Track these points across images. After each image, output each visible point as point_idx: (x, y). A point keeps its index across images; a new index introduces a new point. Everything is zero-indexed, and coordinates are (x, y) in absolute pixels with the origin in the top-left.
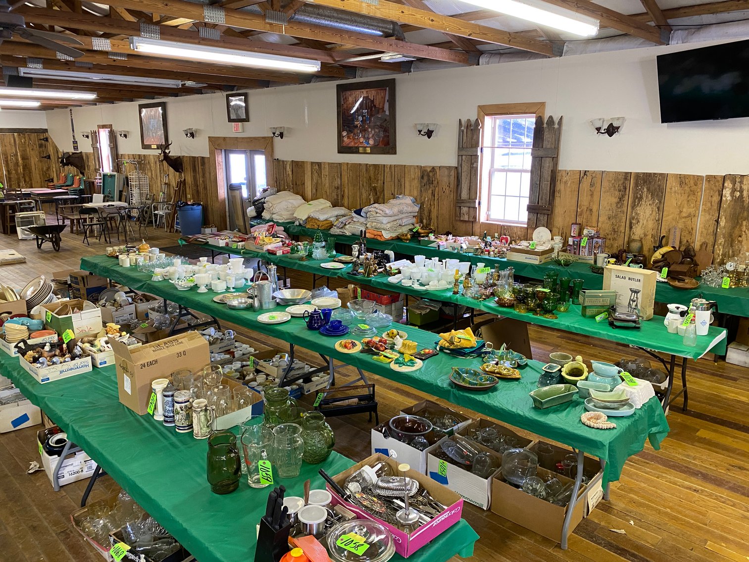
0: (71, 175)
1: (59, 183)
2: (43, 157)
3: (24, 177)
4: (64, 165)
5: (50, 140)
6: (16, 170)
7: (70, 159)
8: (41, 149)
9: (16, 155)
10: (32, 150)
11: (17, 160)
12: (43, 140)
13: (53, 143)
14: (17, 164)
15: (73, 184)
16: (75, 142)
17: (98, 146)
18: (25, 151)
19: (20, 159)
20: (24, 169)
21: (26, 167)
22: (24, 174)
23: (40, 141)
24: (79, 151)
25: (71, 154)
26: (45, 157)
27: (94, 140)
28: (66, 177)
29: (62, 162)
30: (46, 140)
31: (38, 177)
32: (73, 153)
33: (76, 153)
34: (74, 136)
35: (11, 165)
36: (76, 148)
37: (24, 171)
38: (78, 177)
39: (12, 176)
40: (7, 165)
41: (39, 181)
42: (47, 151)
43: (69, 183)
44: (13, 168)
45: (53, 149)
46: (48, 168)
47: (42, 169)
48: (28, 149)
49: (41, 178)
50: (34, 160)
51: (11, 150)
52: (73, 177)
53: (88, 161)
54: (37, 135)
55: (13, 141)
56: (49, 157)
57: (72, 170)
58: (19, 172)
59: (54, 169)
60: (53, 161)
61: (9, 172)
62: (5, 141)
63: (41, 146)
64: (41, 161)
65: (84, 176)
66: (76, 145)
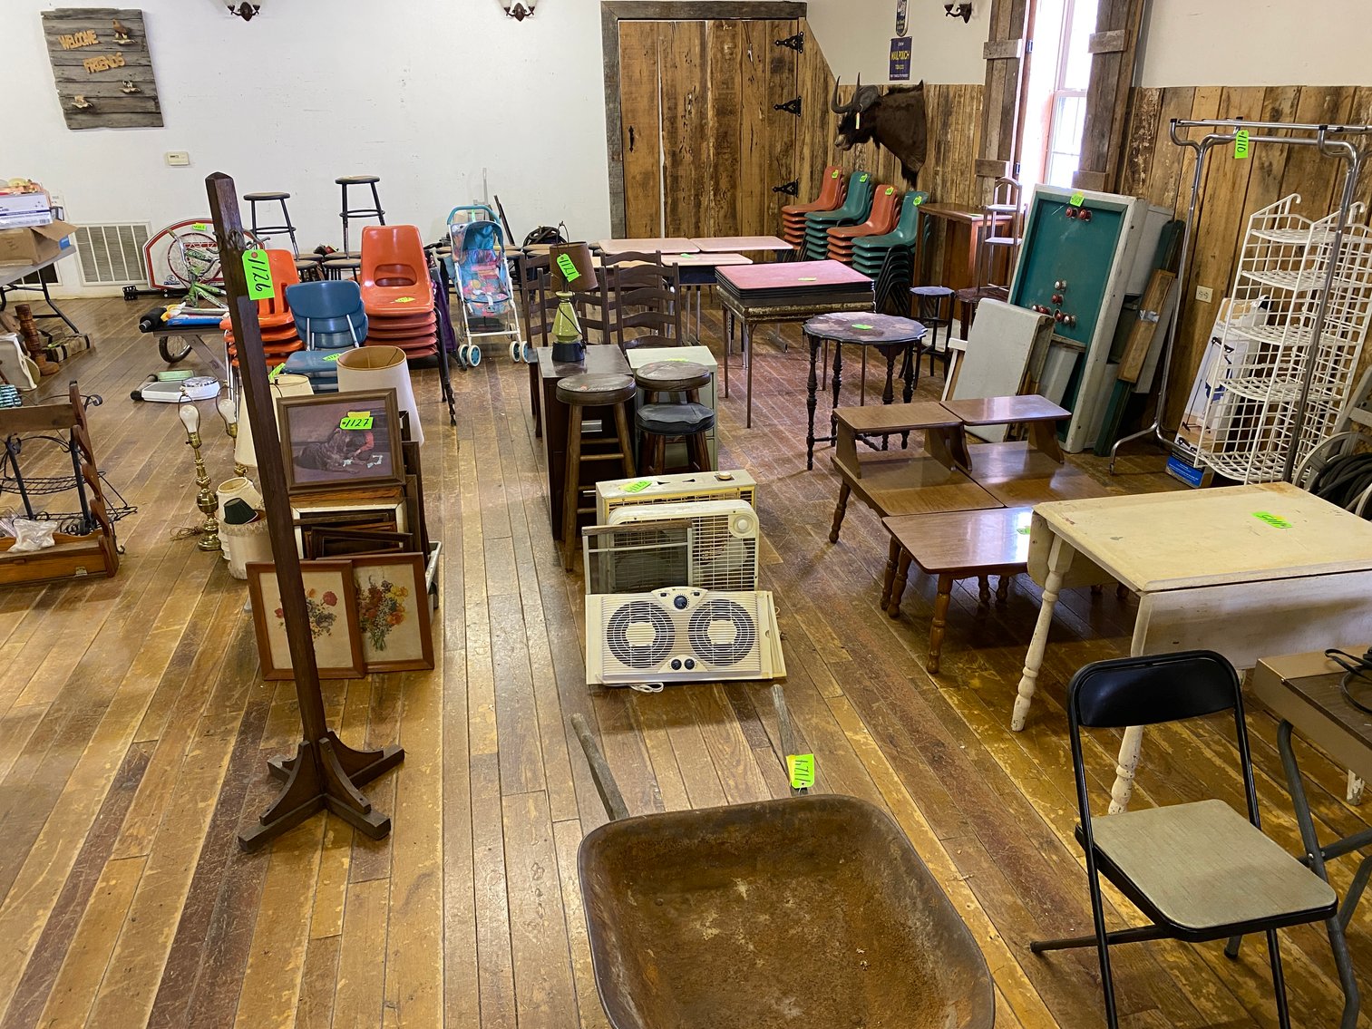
0: (863, 178)
1: (817, 204)
2: (779, 107)
3: (715, 177)
4: (852, 135)
5: (807, 46)
6: (696, 152)
7: (880, 114)
8: (777, 80)
9: (702, 98)
10: (751, 80)
11: (702, 115)
12: (788, 43)
13: (818, 53)
14: (701, 129)
15: (866, 216)
16: (902, 45)
17: (1020, 54)
18: (727, 84)
19: (710, 113)
20: (718, 147)
21: (726, 140)
22: (716, 166)
23: (777, 50)
24: (912, 82)
25: (886, 92)
26: (785, 107)
27: (1004, 23)
28: (846, 181)
29: (847, 126)
30: (797, 43)
31: (757, 179)
32: (892, 90)
33: (901, 90)
34: (900, 17)
35: (684, 132)
36: (899, 67)
37: (717, 154)
38: (890, 190)
39: (681, 172)
40: (672, 134)
41: (757, 190)
42: (794, 84)
43: (851, 210)
44: (686, 145)
45: (815, 76)
46: (789, 147)
47: (772, 146)
48: (738, 79)
49: (762, 180)
50: (752, 118)
51: (688, 82)
52: (873, 184)
53: (945, 125)
54: (773, 27)
55: (697, 49)
56: (795, 107)
57: (872, 155)
58: (704, 157)
59: (807, 151)
60: (808, 121)
61: (674, 157)
62: (676, 49)
63: (778, 65)
64: (771, 122)
65: (914, 185)
66: (903, 55)
